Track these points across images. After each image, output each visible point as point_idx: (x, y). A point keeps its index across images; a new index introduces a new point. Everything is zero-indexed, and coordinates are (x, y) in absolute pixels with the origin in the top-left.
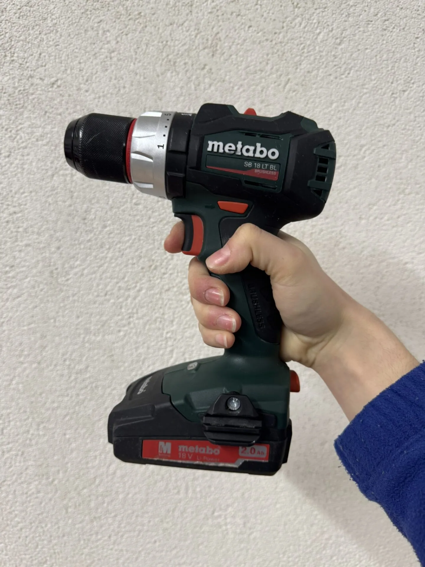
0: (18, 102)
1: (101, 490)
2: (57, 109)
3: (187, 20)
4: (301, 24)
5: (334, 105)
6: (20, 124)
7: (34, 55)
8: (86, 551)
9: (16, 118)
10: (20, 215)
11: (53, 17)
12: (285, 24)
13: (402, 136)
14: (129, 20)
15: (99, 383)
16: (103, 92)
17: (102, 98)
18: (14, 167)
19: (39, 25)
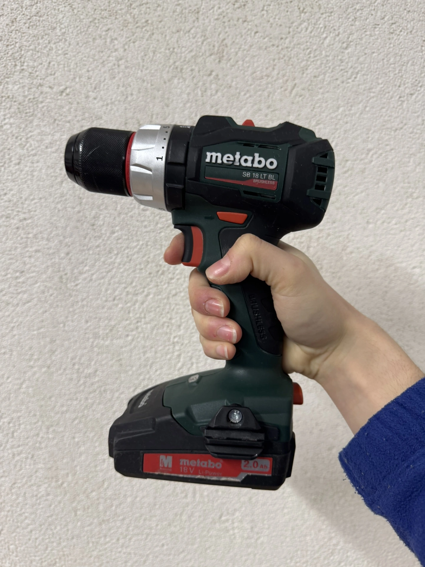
0: (28, 111)
1: (109, 493)
2: (66, 116)
3: (194, 27)
4: (307, 29)
5: (341, 109)
6: (30, 132)
7: (44, 63)
8: (95, 553)
9: (26, 126)
10: (29, 221)
11: (62, 26)
12: (291, 30)
13: (410, 139)
14: (137, 27)
15: (107, 387)
16: (111, 99)
17: (110, 106)
18: (25, 175)
19: (48, 34)
